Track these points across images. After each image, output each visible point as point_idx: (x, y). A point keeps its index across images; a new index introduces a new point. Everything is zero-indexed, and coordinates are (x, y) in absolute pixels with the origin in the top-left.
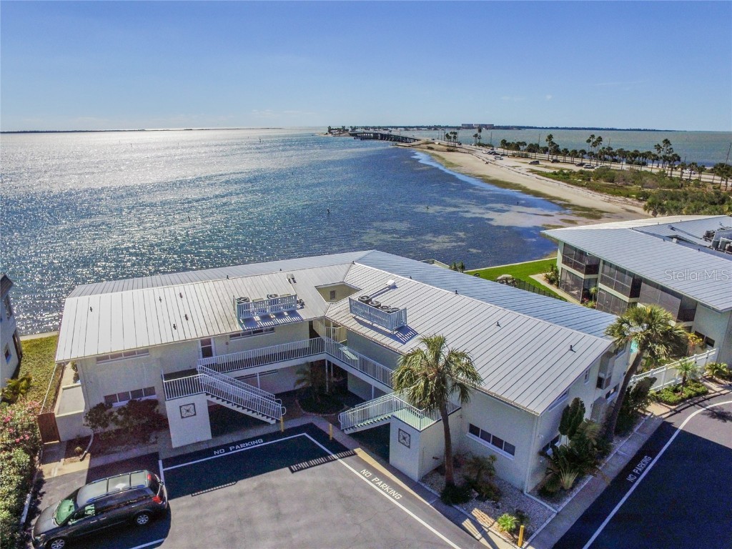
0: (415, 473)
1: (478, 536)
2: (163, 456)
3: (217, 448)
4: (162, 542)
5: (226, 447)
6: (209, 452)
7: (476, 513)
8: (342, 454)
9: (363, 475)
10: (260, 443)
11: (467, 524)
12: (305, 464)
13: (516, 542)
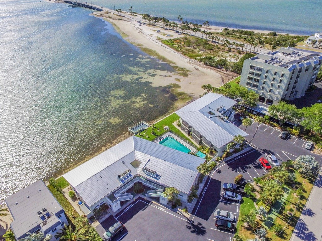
0: (166, 204)
1: (180, 213)
2: (114, 215)
3: (124, 209)
4: (128, 233)
5: (125, 208)
6: (122, 211)
7: (179, 209)
8: (150, 203)
9: (156, 207)
10: (132, 206)
11: (178, 212)
12: (144, 208)
13: (186, 213)
